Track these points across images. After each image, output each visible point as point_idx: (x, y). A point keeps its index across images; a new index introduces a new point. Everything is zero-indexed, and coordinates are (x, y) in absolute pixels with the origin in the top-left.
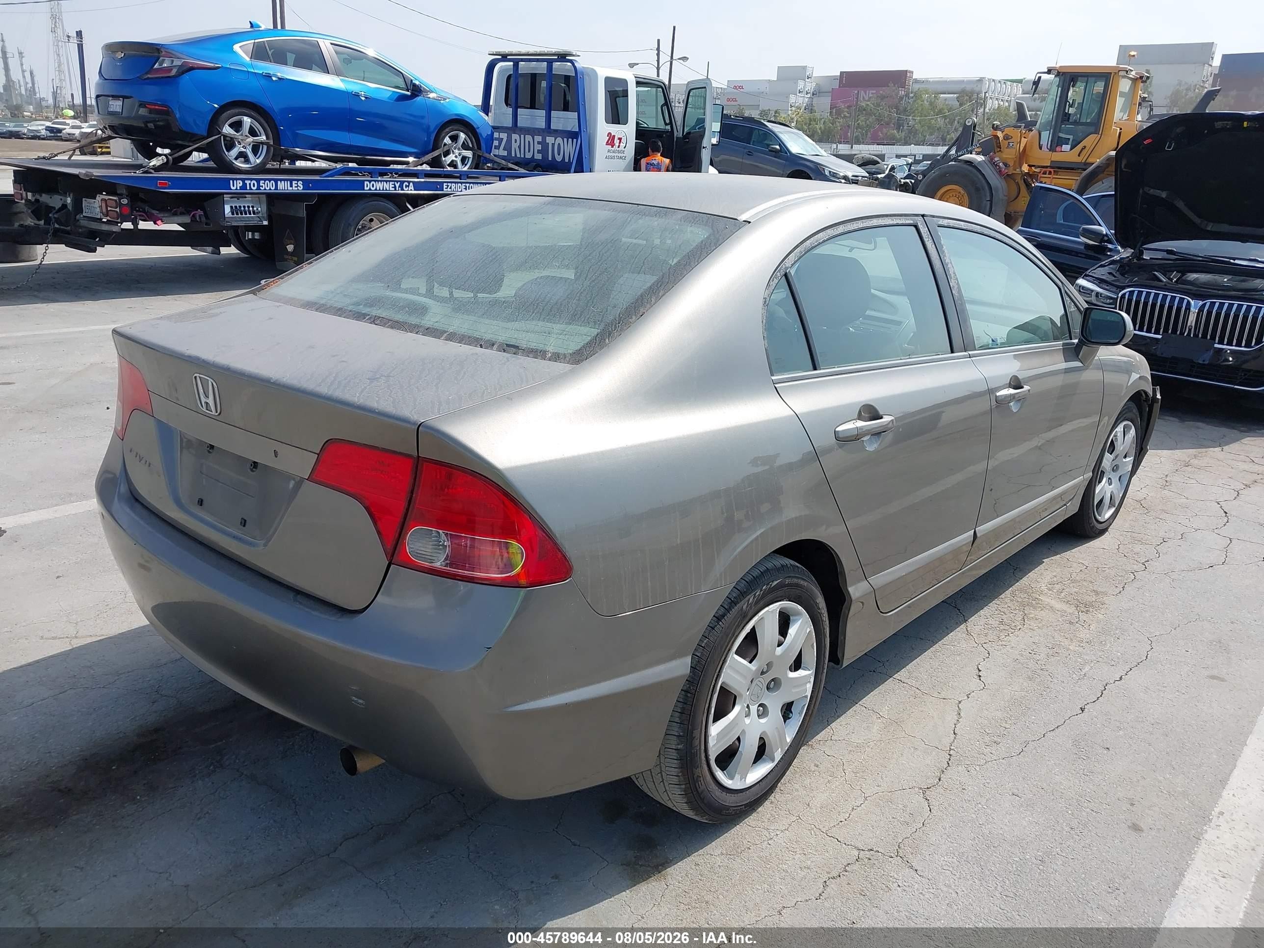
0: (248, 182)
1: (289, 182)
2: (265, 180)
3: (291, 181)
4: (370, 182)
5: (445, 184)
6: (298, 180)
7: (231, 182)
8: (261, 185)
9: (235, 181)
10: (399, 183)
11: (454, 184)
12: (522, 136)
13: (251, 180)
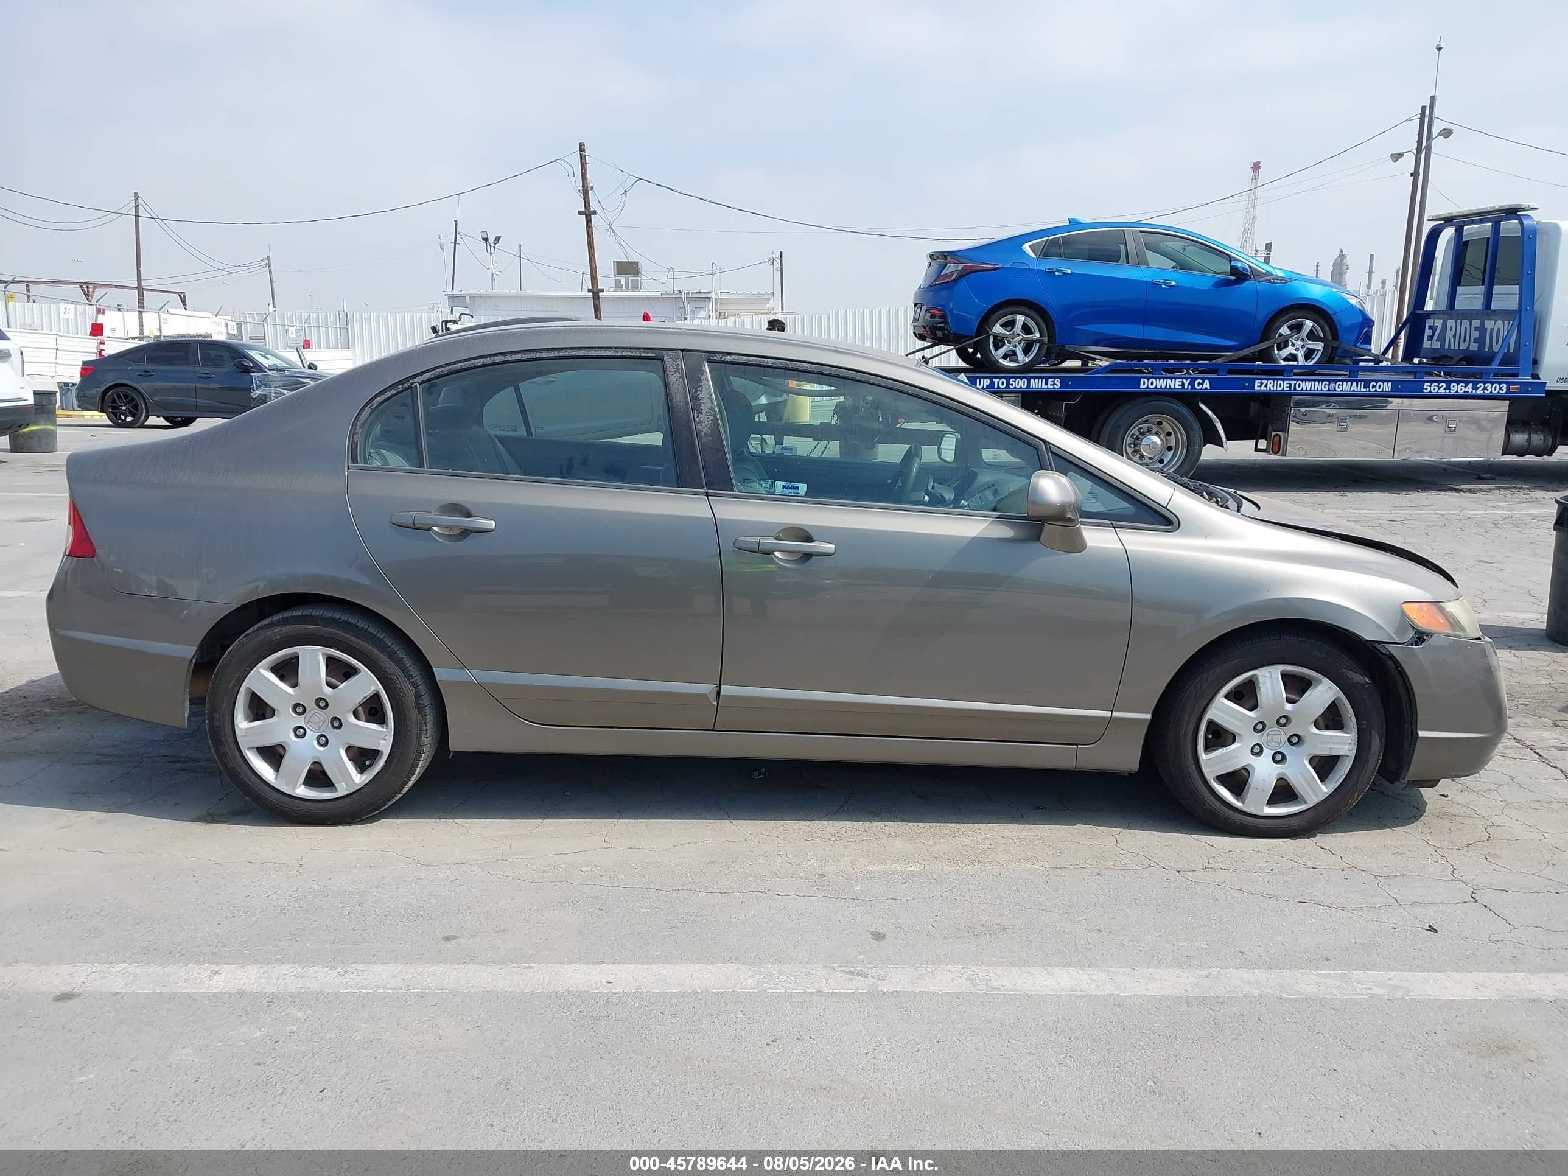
0: (996, 381)
1: (1044, 380)
2: (1016, 378)
3: (1047, 379)
4: (1148, 379)
5: (1257, 382)
6: (1055, 378)
7: (978, 380)
8: (1011, 383)
9: (982, 380)
10: (1189, 380)
11: (1272, 382)
12: (1459, 321)
13: (1000, 378)
